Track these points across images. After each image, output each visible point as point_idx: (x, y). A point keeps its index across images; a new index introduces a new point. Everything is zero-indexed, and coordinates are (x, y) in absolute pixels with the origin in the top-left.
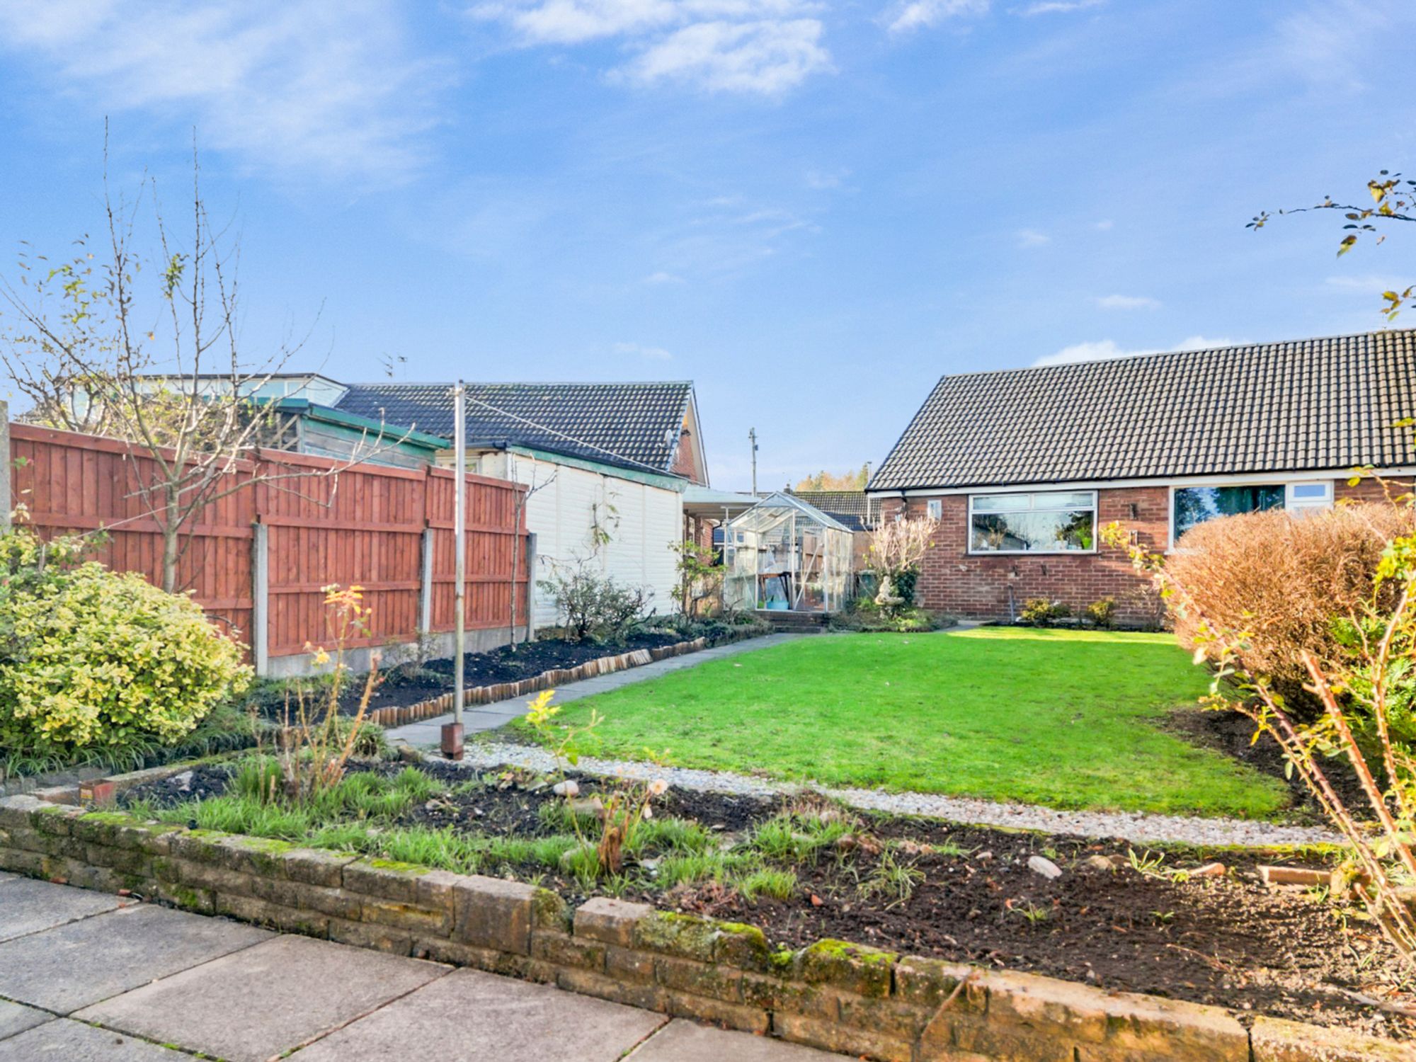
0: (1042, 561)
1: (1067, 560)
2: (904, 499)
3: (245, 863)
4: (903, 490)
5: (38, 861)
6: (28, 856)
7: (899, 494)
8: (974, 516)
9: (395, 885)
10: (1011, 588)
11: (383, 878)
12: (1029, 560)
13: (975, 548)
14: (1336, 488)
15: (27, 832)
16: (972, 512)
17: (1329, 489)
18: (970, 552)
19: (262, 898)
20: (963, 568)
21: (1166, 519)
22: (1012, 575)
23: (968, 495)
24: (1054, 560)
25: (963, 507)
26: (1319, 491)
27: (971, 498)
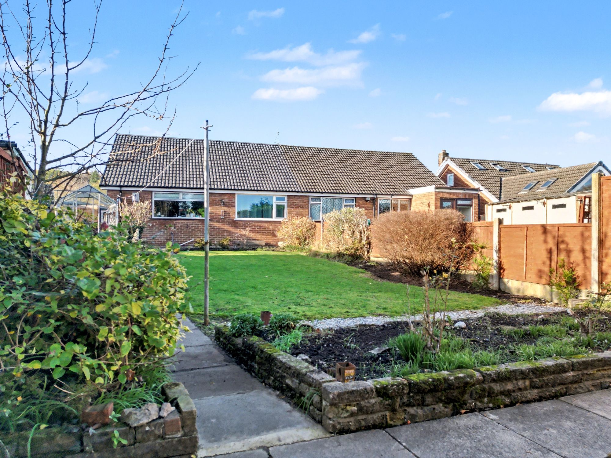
0: (186, 222)
1: (196, 222)
2: (121, 191)
3: (531, 374)
4: (120, 186)
5: (384, 417)
6: (375, 416)
7: (118, 188)
8: (155, 201)
9: (597, 362)
10: (172, 233)
11: (592, 361)
12: (180, 221)
13: (155, 215)
14: (288, 198)
15: (373, 401)
16: (154, 199)
17: (286, 198)
18: (153, 217)
19: (537, 388)
20: (151, 225)
21: (235, 206)
22: (173, 228)
23: (152, 191)
24: (191, 222)
25: (150, 197)
26: (283, 199)
27: (153, 193)
